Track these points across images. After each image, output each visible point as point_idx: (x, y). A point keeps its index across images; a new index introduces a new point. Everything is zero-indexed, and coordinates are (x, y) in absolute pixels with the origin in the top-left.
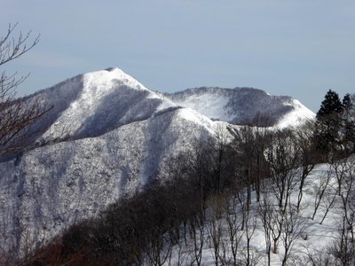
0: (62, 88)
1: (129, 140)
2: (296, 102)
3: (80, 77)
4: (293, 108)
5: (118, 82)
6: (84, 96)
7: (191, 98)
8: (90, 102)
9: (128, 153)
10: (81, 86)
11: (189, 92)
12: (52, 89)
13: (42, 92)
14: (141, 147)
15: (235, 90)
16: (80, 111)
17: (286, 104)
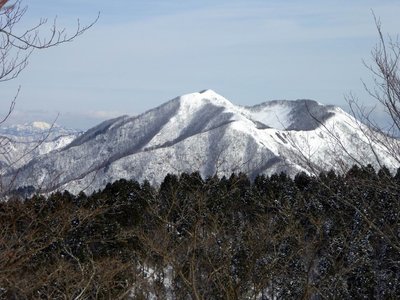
0: (165, 107)
1: (192, 148)
2: (338, 109)
3: (178, 98)
4: (334, 114)
5: (206, 100)
6: (180, 113)
7: (265, 109)
8: (185, 117)
9: (191, 159)
10: (179, 105)
11: (264, 104)
12: (158, 108)
13: (151, 111)
14: (203, 153)
15: (297, 102)
16: (177, 124)
17: (329, 111)
